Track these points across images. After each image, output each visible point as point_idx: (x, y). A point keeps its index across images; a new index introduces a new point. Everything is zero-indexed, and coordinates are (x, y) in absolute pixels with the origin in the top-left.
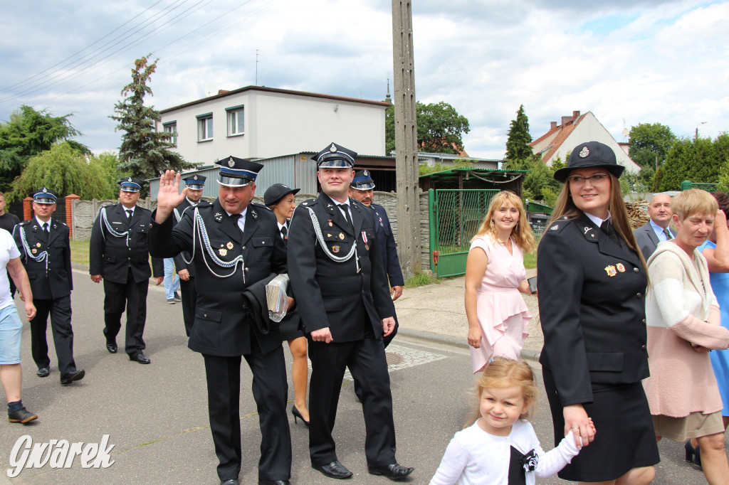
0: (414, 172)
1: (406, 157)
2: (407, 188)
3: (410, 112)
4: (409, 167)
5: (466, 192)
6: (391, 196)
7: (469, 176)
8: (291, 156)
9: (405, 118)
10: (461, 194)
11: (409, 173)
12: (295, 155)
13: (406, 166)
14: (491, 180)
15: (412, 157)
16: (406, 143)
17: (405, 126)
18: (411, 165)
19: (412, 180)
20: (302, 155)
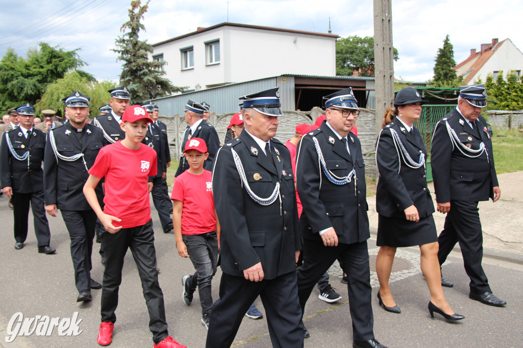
0: (391, 90)
1: (384, 76)
2: (385, 104)
3: (388, 35)
4: (387, 86)
6: (367, 112)
8: (273, 78)
9: (383, 41)
10: (431, 108)
11: (386, 90)
12: (276, 77)
13: (384, 83)
15: (389, 76)
16: (384, 63)
17: (384, 48)
18: (388, 83)
19: (389, 96)
20: (282, 77)
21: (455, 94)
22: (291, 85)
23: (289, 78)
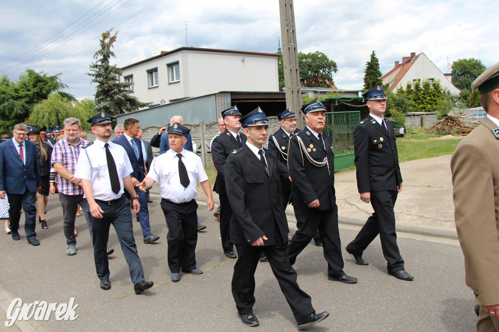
0: (299, 102)
1: (293, 91)
3: (294, 60)
4: (295, 99)
5: (336, 114)
7: (338, 102)
8: (213, 94)
9: (290, 64)
10: (333, 116)
11: (295, 102)
12: (215, 94)
13: (293, 97)
14: (354, 105)
15: (297, 92)
16: (292, 81)
17: (291, 70)
18: (296, 97)
19: (298, 107)
20: (220, 94)
21: (363, 101)
22: (228, 99)
23: (226, 94)
